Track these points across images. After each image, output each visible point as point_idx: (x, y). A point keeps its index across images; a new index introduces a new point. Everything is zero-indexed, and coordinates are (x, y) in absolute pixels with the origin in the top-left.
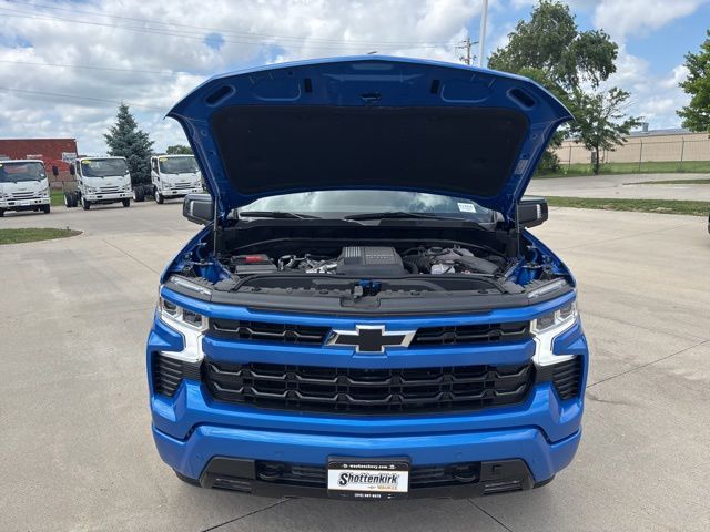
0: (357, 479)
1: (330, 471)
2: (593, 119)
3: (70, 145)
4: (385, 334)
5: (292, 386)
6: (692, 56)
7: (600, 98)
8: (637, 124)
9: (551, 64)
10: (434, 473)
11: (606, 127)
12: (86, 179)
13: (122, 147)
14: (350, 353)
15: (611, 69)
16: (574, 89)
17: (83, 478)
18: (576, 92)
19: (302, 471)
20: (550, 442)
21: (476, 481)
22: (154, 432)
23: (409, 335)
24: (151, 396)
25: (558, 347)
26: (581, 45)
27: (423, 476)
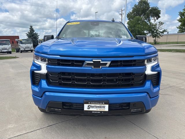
0: (93, 107)
1: (85, 105)
2: (155, 30)
3: (18, 37)
4: (101, 62)
5: (74, 79)
6: (181, 12)
7: (156, 24)
8: (166, 31)
9: (143, 16)
10: (116, 106)
11: (158, 32)
12: (21, 45)
13: (31, 37)
14: (91, 68)
15: (159, 17)
16: (149, 22)
17: (14, 113)
18: (150, 23)
19: (76, 106)
20: (150, 98)
21: (129, 109)
22: (32, 96)
23: (109, 63)
24: (32, 85)
25: (153, 69)
26: (151, 11)
27: (113, 107)
